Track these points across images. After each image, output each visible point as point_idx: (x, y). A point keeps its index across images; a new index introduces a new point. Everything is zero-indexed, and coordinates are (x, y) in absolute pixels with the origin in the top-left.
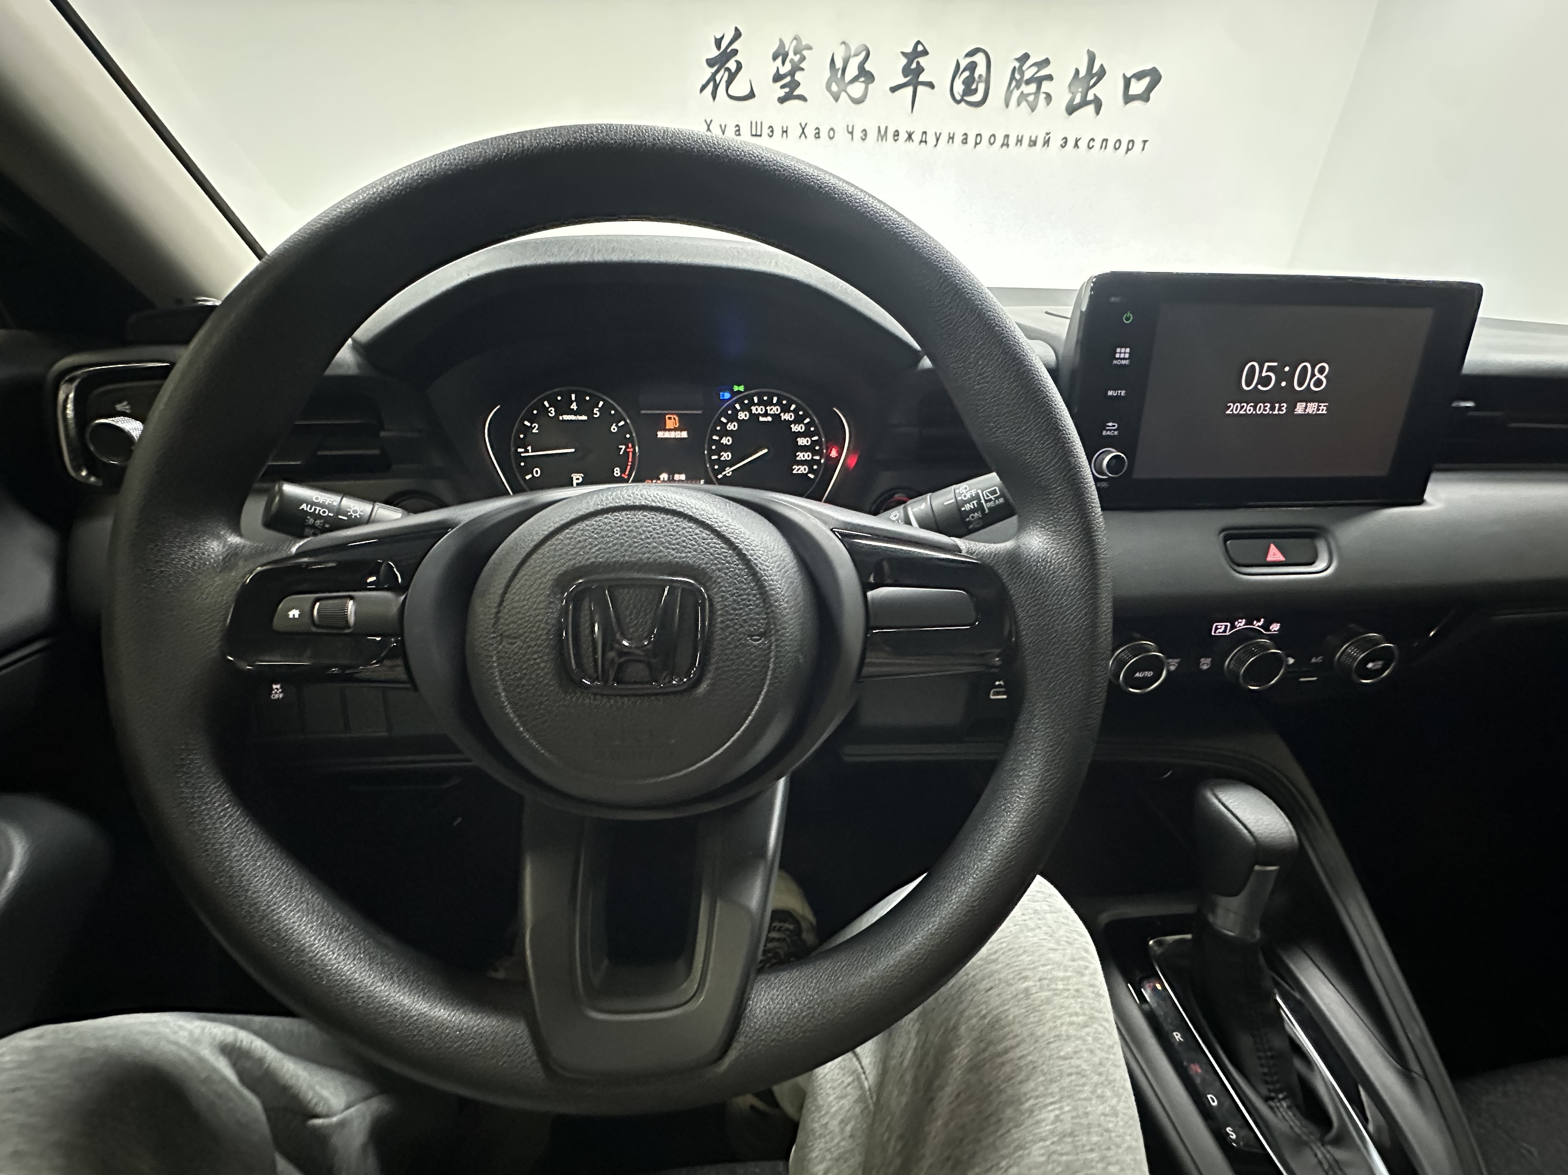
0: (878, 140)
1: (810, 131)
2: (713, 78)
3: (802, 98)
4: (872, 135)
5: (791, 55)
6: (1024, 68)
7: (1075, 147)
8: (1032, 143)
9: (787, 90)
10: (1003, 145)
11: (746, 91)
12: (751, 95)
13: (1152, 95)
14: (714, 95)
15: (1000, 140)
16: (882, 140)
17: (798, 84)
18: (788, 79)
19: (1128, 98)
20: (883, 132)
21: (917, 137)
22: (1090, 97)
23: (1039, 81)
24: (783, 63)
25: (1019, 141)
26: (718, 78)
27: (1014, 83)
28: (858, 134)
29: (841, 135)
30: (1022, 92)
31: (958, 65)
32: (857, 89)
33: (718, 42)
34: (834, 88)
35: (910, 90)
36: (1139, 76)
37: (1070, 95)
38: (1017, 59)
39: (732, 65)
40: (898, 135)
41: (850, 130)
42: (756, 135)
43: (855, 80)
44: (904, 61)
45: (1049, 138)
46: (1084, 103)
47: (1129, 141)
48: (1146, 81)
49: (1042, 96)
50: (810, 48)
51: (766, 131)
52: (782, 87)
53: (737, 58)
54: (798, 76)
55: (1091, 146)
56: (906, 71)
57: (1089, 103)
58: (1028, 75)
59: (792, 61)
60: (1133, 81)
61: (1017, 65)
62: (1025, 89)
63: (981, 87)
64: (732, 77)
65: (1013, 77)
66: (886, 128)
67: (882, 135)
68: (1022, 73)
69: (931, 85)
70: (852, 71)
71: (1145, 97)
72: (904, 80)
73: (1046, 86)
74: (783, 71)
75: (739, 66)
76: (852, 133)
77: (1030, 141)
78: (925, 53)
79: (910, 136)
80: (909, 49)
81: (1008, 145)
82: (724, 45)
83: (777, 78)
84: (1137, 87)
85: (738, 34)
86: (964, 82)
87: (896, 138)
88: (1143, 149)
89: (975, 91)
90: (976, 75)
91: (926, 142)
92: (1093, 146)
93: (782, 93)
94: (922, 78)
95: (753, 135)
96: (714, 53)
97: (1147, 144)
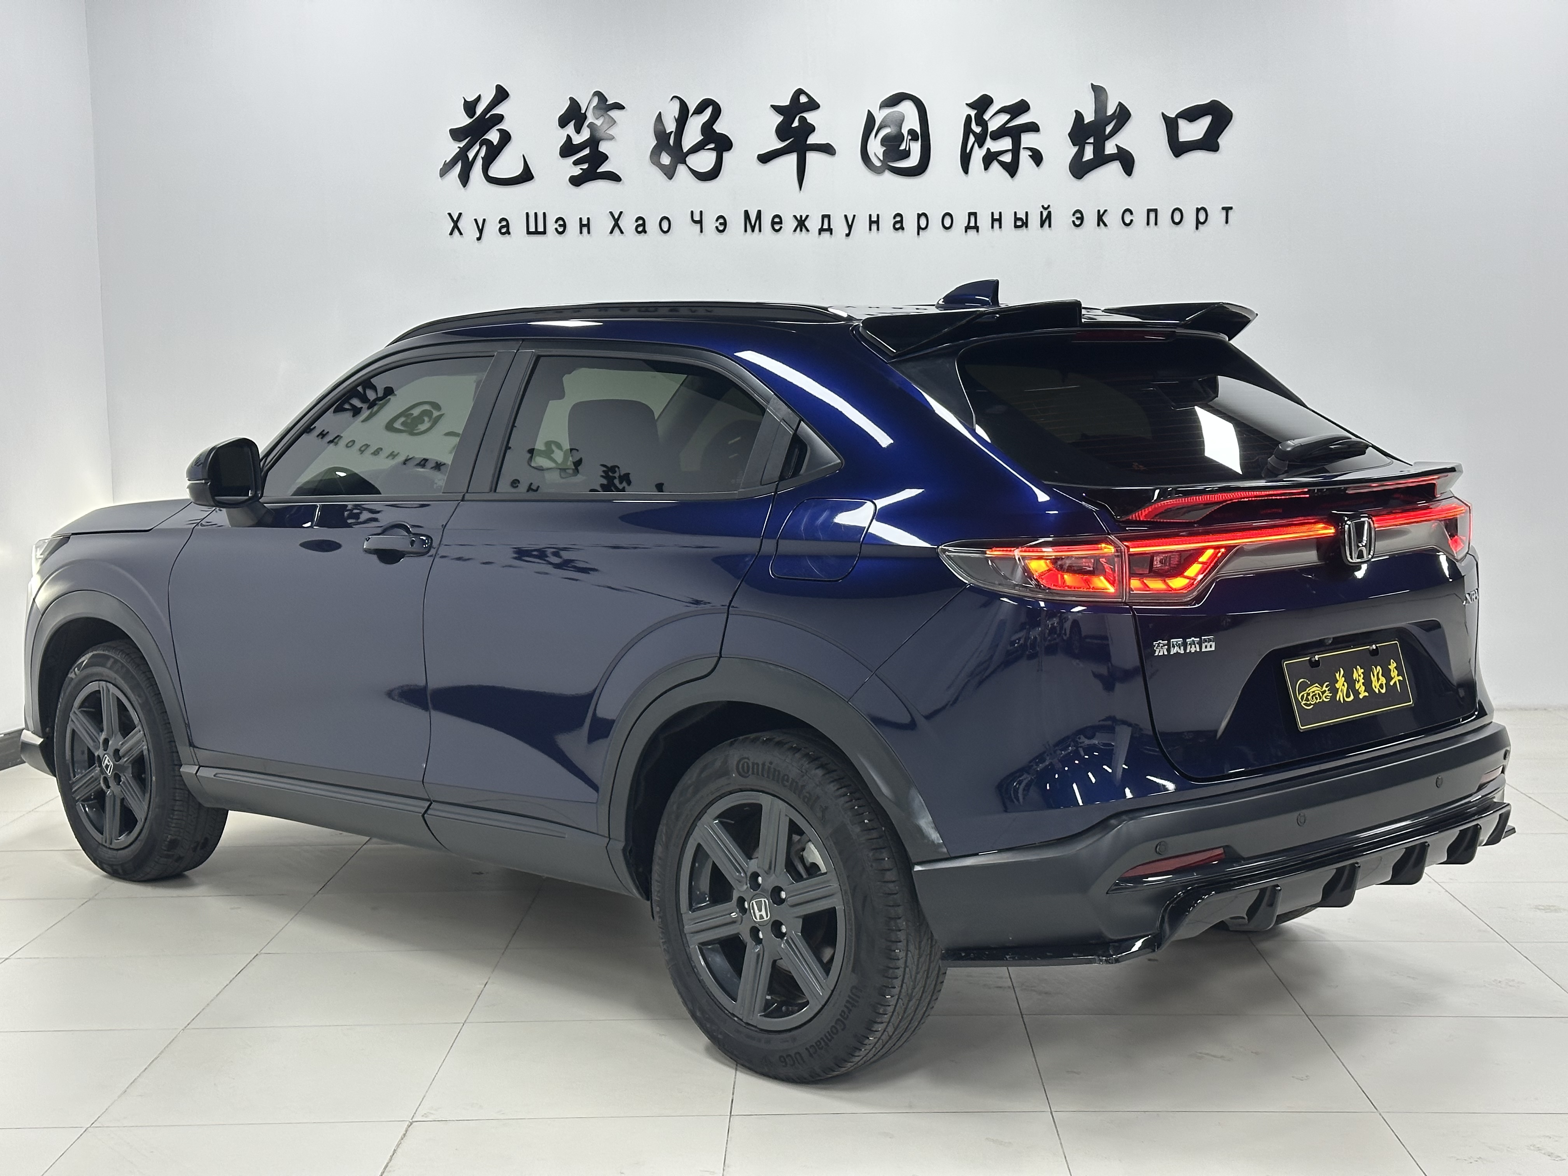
0: (746, 231)
1: (628, 224)
2: (462, 155)
3: (614, 177)
4: (736, 222)
5: (590, 119)
6: (986, 117)
7: (1099, 225)
8: (1019, 223)
9: (585, 166)
10: (968, 228)
11: (517, 171)
12: (526, 176)
13: (1222, 140)
14: (464, 178)
15: (961, 221)
16: (753, 231)
17: (604, 158)
18: (586, 151)
19: (1179, 148)
20: (753, 218)
21: (814, 224)
22: (1110, 148)
23: (1015, 134)
24: (578, 131)
25: (996, 220)
26: (471, 155)
27: (972, 139)
28: (710, 223)
29: (682, 225)
30: (988, 149)
31: (871, 119)
32: (704, 160)
33: (470, 107)
34: (666, 159)
35: (793, 158)
36: (1192, 114)
37: (1075, 149)
38: (970, 106)
39: (493, 136)
40: (781, 223)
41: (697, 218)
42: (536, 232)
43: (697, 148)
44: (779, 119)
45: (1049, 213)
46: (1101, 159)
47: (1198, 210)
48: (1205, 122)
49: (1024, 156)
50: (619, 107)
51: (551, 226)
52: (576, 163)
53: (502, 126)
54: (603, 147)
55: (1127, 221)
56: (782, 132)
57: (1111, 158)
58: (993, 126)
59: (591, 126)
60: (1182, 123)
61: (973, 113)
62: (993, 145)
63: (916, 148)
64: (493, 153)
65: (968, 130)
66: (759, 212)
67: (752, 222)
68: (983, 123)
69: (827, 149)
70: (692, 135)
71: (1209, 143)
72: (780, 145)
73: (1028, 140)
74: (577, 140)
75: (506, 137)
76: (700, 222)
77: (1016, 219)
78: (813, 105)
79: (801, 224)
80: (786, 102)
81: (976, 228)
82: (480, 110)
83: (568, 149)
84: (1191, 131)
85: (502, 95)
86: (884, 142)
87: (777, 227)
88: (1227, 222)
89: (906, 154)
90: (905, 131)
91: (830, 230)
92: (1132, 221)
93: (577, 171)
94: (812, 140)
95: (529, 233)
96: (465, 121)
97: (1230, 212)
